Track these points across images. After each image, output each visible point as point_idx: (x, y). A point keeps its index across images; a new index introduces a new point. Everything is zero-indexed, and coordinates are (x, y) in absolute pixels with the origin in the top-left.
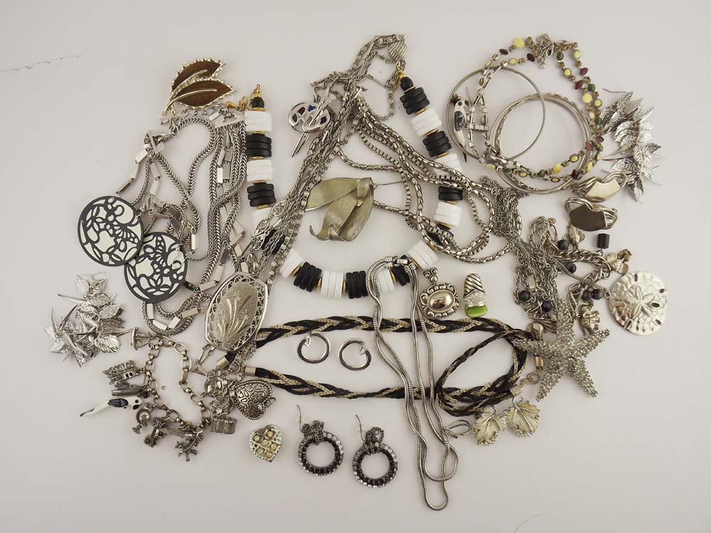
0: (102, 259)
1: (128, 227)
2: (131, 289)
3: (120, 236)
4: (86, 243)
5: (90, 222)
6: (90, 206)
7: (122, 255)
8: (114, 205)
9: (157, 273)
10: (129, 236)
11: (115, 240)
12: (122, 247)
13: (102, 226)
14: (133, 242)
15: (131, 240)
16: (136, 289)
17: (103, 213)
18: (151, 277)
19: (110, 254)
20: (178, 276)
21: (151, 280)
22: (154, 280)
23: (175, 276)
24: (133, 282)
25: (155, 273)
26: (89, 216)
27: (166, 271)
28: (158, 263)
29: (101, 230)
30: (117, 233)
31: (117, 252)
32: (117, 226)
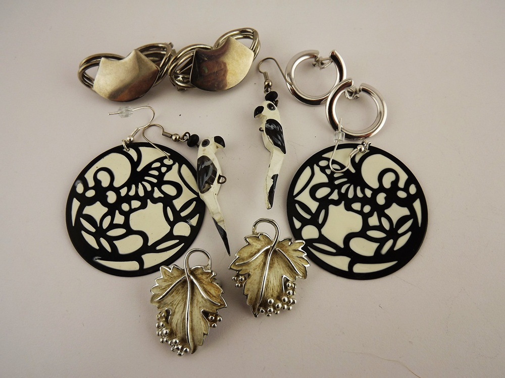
0: (181, 238)
1: (139, 169)
2: (349, 274)
3: (149, 188)
4: (141, 263)
5: (103, 241)
6: (75, 233)
7: (187, 195)
8: (91, 183)
9: (370, 214)
10: (155, 173)
11: (155, 201)
12: (170, 190)
13: (119, 219)
14: (169, 168)
15: (164, 169)
16: (359, 268)
17: (97, 211)
18: (366, 227)
19: (178, 218)
20: (406, 189)
21: (371, 233)
22: (374, 228)
23: (402, 195)
24: (342, 263)
25: (365, 217)
26: (91, 241)
27: (381, 199)
28: (356, 199)
29: (126, 225)
30: (141, 193)
31: (178, 203)
32: (129, 190)
